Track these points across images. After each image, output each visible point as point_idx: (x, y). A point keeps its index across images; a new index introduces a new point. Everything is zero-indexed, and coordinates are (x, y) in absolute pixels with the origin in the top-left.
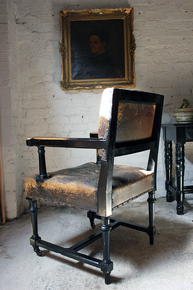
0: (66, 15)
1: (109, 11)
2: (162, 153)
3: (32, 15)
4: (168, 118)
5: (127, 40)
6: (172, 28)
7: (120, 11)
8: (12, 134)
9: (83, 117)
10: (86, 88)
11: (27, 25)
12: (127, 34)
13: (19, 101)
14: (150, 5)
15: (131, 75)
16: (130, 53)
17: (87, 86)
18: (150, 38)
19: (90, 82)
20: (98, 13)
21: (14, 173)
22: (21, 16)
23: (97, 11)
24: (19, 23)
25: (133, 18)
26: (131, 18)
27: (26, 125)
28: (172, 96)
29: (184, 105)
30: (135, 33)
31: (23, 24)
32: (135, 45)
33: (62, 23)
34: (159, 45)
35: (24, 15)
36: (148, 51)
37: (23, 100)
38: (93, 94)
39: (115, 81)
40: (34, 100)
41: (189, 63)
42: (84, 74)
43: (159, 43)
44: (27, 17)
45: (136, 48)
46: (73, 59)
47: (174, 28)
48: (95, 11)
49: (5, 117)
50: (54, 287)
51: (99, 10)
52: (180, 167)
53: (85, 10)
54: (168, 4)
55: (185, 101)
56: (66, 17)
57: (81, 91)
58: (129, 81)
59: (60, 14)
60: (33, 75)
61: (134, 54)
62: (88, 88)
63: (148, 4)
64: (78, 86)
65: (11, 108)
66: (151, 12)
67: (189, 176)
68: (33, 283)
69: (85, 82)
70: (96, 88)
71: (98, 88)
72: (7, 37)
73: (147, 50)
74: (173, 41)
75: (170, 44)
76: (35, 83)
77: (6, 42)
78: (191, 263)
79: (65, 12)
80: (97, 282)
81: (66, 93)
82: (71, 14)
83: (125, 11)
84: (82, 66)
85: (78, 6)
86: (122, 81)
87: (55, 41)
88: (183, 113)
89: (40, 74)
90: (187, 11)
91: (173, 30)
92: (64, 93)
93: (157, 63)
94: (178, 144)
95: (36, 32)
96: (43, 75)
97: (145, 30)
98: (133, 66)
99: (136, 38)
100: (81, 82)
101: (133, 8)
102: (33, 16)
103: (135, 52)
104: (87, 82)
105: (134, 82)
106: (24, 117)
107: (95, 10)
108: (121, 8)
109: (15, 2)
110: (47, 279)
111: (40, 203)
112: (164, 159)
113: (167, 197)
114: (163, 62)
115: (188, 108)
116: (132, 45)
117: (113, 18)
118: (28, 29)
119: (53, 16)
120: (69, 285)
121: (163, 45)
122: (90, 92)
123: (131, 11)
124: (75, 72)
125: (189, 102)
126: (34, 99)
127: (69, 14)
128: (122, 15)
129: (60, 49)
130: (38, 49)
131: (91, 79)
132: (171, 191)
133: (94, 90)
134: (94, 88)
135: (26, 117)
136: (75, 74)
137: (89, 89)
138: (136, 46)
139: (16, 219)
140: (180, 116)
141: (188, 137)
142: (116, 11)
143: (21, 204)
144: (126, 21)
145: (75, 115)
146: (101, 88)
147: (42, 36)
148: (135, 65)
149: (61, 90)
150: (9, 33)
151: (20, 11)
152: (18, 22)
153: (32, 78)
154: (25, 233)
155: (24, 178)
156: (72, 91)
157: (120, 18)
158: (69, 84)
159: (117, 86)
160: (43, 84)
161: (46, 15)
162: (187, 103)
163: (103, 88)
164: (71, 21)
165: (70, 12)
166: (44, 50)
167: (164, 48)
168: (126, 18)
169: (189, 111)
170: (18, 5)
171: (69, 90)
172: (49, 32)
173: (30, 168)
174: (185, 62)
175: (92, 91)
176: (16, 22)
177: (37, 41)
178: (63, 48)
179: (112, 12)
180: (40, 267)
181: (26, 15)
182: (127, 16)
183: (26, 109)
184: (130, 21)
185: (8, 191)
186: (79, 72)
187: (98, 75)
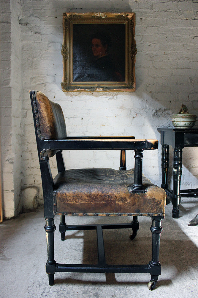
0: (69, 17)
1: (112, 15)
3: (36, 16)
4: (166, 123)
6: (172, 35)
7: (123, 15)
8: (12, 134)
9: (82, 119)
10: (86, 90)
11: (30, 26)
12: (128, 39)
13: (19, 101)
15: (132, 79)
16: (131, 57)
17: (88, 88)
18: (151, 44)
19: (90, 84)
20: (101, 17)
21: (13, 173)
22: (25, 16)
23: (99, 14)
24: (22, 24)
25: (135, 23)
26: (133, 23)
27: (26, 125)
28: (170, 102)
29: (183, 111)
30: (136, 38)
31: (26, 24)
32: (136, 50)
33: (65, 25)
34: (160, 51)
35: (28, 16)
36: (149, 56)
37: (23, 100)
38: (93, 96)
39: (115, 84)
41: (188, 70)
42: (85, 77)
43: (160, 49)
44: (30, 18)
45: (137, 52)
46: (74, 61)
47: (174, 35)
48: (97, 15)
49: (5, 117)
50: (51, 293)
52: (178, 171)
53: (88, 13)
54: (169, 11)
55: (183, 106)
56: (70, 19)
57: (81, 94)
58: (129, 85)
59: (63, 16)
60: (35, 76)
61: (135, 58)
62: (88, 90)
63: (150, 11)
64: (79, 88)
65: (11, 107)
66: (152, 18)
68: (29, 288)
69: (86, 84)
70: (96, 90)
71: (99, 90)
72: (9, 37)
73: (147, 55)
74: (173, 47)
75: (170, 50)
76: (36, 83)
77: (8, 41)
79: (68, 14)
80: (95, 288)
81: (66, 95)
82: (74, 17)
83: (127, 15)
84: (83, 68)
85: (81, 9)
86: (123, 84)
87: (57, 43)
88: (182, 118)
89: (41, 75)
90: (187, 18)
91: (173, 37)
92: (65, 94)
93: (156, 68)
94: (177, 148)
95: (39, 33)
96: (45, 76)
97: (146, 35)
98: (134, 70)
99: (137, 43)
100: (82, 84)
101: (135, 13)
102: (36, 17)
103: (136, 56)
104: (88, 84)
105: (134, 86)
106: (24, 117)
107: (98, 13)
108: (124, 13)
109: (18, 2)
110: (44, 284)
112: (161, 162)
114: (162, 68)
115: (186, 113)
116: (133, 49)
117: (115, 22)
119: (56, 18)
120: (66, 291)
121: (163, 51)
122: (90, 94)
123: (133, 16)
124: (76, 73)
125: (187, 108)
127: (72, 17)
128: (125, 19)
129: (62, 51)
130: (40, 50)
131: (92, 81)
133: (94, 93)
134: (94, 90)
135: (26, 117)
136: (76, 76)
137: (89, 92)
138: (137, 50)
140: (178, 121)
141: (187, 142)
142: (118, 16)
143: (19, 203)
144: (128, 25)
145: (75, 117)
146: (101, 91)
147: (44, 37)
149: (62, 91)
150: (12, 33)
151: (23, 11)
153: (33, 78)
154: (22, 233)
155: (22, 178)
156: (72, 92)
157: (123, 23)
158: (70, 86)
159: (118, 89)
160: (44, 85)
161: (49, 17)
162: (185, 109)
163: (103, 91)
164: (74, 23)
165: (73, 15)
166: (46, 51)
167: (164, 53)
168: (128, 23)
169: (188, 116)
170: (21, 5)
171: (70, 91)
172: (51, 34)
173: (29, 167)
174: (184, 69)
175: (92, 94)
176: (19, 22)
177: (40, 42)
178: (65, 50)
179: (114, 16)
180: (37, 271)
181: (29, 16)
182: (129, 21)
183: (26, 110)
184: (132, 26)
185: (7, 190)
186: (80, 75)
187: (99, 78)
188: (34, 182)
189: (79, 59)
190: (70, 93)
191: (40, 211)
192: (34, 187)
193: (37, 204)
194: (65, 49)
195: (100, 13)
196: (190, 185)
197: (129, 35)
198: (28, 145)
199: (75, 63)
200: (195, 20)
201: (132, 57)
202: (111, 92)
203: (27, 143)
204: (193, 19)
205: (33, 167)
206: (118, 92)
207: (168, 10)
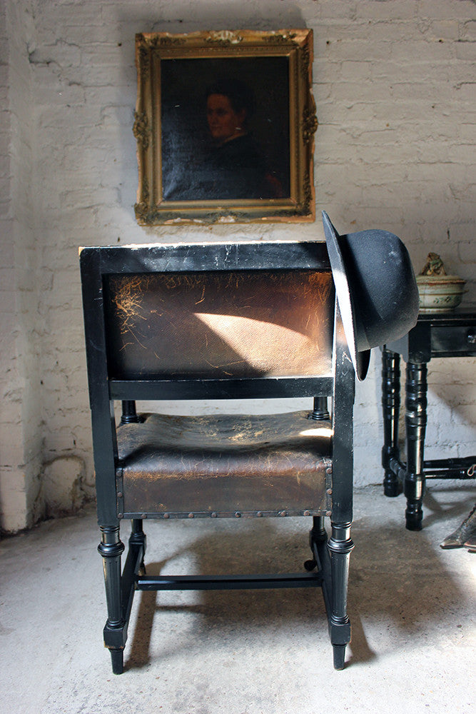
0: (151, 44)
1: (255, 37)
2: (377, 380)
3: (70, 42)
5: (297, 107)
6: (406, 81)
7: (282, 36)
8: (16, 331)
10: (196, 221)
11: (57, 68)
12: (297, 94)
13: (34, 249)
14: (353, 23)
15: (306, 193)
16: (304, 139)
17: (199, 217)
18: (353, 103)
19: (205, 207)
20: (228, 41)
21: (21, 424)
22: (43, 44)
23: (225, 35)
24: (37, 63)
25: (312, 54)
26: (308, 54)
27: (51, 308)
29: (431, 268)
30: (315, 91)
31: (48, 63)
32: (315, 120)
33: (141, 63)
34: (375, 120)
35: (50, 43)
36: (348, 134)
37: (44, 248)
38: (213, 235)
39: (266, 205)
40: (71, 247)
41: (446, 165)
42: (191, 189)
43: (375, 116)
44: (56, 47)
45: (319, 126)
46: (166, 151)
47: (409, 81)
48: (220, 36)
50: (100, 709)
51: (229, 35)
52: (416, 416)
53: (197, 34)
54: (396, 21)
55: (433, 257)
56: (152, 48)
57: (184, 229)
58: (299, 207)
59: (136, 41)
60: (70, 189)
61: (313, 141)
62: (200, 221)
63: (350, 22)
64: (177, 215)
65: (13, 267)
66: (356, 40)
67: (440, 435)
68: (50, 698)
69: (195, 207)
70: (219, 221)
71: (226, 221)
72: (6, 98)
73: (345, 131)
74: (407, 110)
75: (401, 119)
76: (76, 206)
77: (3, 109)
78: (428, 654)
79: (148, 37)
80: (202, 698)
81: (148, 233)
82: (162, 43)
83: (293, 36)
84: (187, 168)
85: (181, 21)
86: (283, 205)
87: (124, 106)
88: (428, 287)
89: (86, 185)
90: (443, 39)
91: (408, 86)
92: (145, 232)
93: (367, 164)
94: (413, 361)
95: (79, 84)
96: (94, 188)
97: (341, 83)
98: (311, 170)
99: (318, 104)
100: (185, 207)
101: (312, 30)
102: (70, 45)
103: (315, 136)
104: (200, 207)
105: (312, 209)
106: (47, 289)
107: (221, 33)
108: (284, 31)
109: (27, 11)
110: (85, 687)
111: (83, 493)
112: (381, 393)
113: (385, 484)
114: (380, 162)
115: (438, 274)
116: (308, 119)
117: (263, 53)
118: (59, 76)
119: (120, 45)
120: (136, 704)
121: (383, 121)
122: (206, 231)
123: (308, 37)
124: (169, 181)
125: (441, 261)
126: (71, 245)
127: (159, 43)
128: (287, 45)
129: (136, 126)
130: (82, 126)
131: (210, 199)
132: (395, 473)
133: (215, 227)
134: (214, 221)
135: (52, 288)
136: (171, 187)
137: (203, 225)
138: (317, 122)
139: (25, 531)
141: (437, 345)
142: (271, 38)
143: (38, 496)
144: (297, 60)
146: (231, 223)
147: (92, 94)
148: (315, 168)
149: (136, 224)
150: (11, 87)
151: (39, 32)
152: (35, 58)
153: (66, 194)
154: (43, 569)
155: (45, 434)
156: (162, 227)
157: (282, 55)
158: (156, 211)
159: (272, 218)
160: (92, 210)
161: (103, 44)
162: (437, 264)
163: (237, 222)
164: (162, 58)
165: (160, 38)
166: (98, 127)
167: (385, 127)
168: (296, 54)
169: (442, 282)
170: (34, 17)
171: (156, 225)
172: (109, 85)
173: (60, 409)
174: (435, 163)
175: (211, 229)
176: (29, 59)
177: (81, 106)
178: (143, 124)
179: (261, 40)
180: (71, 658)
181: (54, 41)
182: (297, 50)
183: (51, 270)
184: (305, 61)
185: (7, 466)
186: (181, 183)
187: (227, 191)
188: (75, 443)
189: (178, 146)
190: (156, 228)
191: (88, 513)
192: (73, 457)
193: (81, 496)
194: (143, 121)
195: (227, 33)
196: (455, 447)
197: (297, 84)
198: (56, 355)
199: (168, 156)
200: (461, 43)
201: (306, 138)
202: (256, 225)
203: (55, 352)
204: (458, 39)
205: (70, 407)
206: (272, 224)
207: (395, 19)
